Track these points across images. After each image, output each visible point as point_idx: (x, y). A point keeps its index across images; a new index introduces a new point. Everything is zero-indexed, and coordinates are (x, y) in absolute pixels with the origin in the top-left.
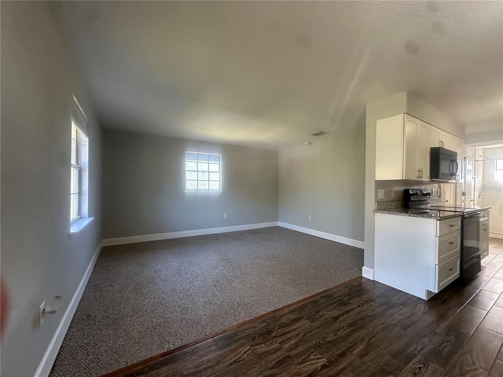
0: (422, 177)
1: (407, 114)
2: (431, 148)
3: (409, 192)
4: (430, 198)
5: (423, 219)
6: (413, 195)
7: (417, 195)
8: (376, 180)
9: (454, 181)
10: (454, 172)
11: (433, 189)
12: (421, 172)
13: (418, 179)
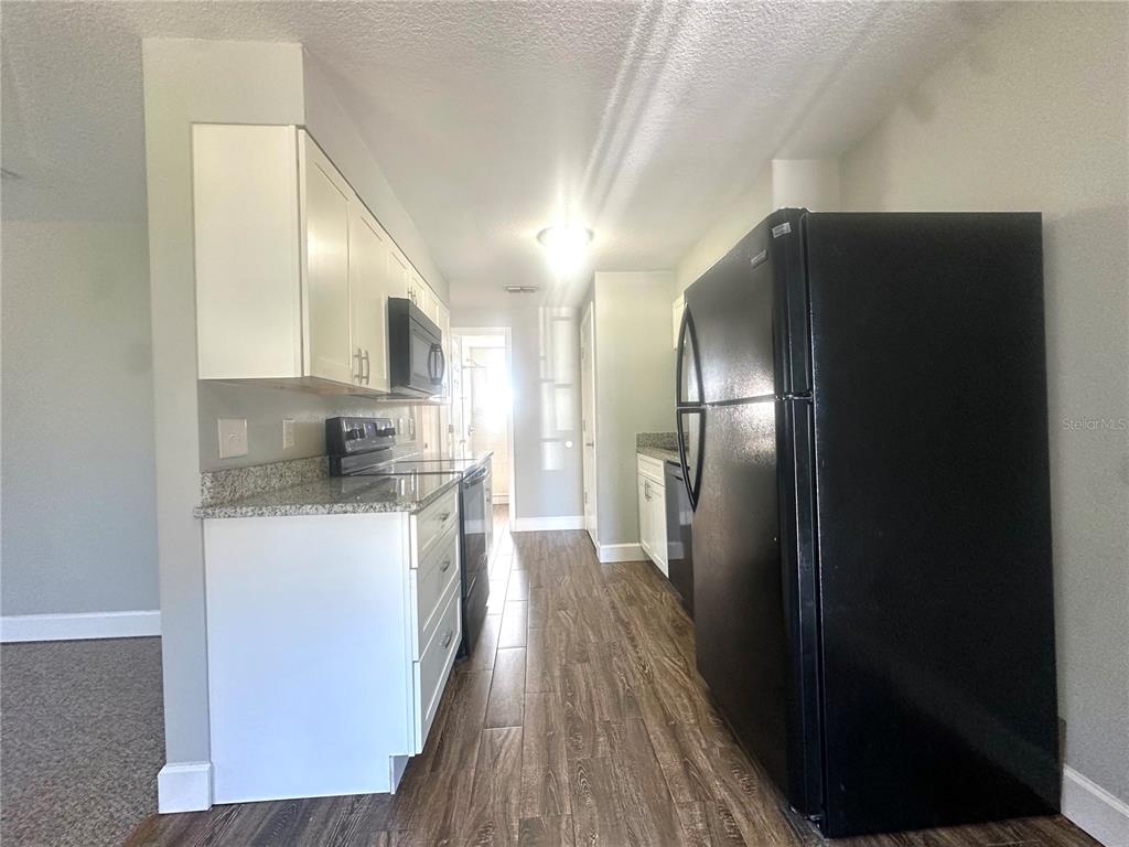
0: (367, 378)
1: (306, 130)
2: (390, 299)
3: (340, 427)
4: (393, 441)
5: (372, 515)
6: (351, 435)
7: (362, 436)
8: (201, 378)
9: (438, 400)
10: (438, 376)
11: (401, 421)
12: (364, 361)
13: (356, 383)
